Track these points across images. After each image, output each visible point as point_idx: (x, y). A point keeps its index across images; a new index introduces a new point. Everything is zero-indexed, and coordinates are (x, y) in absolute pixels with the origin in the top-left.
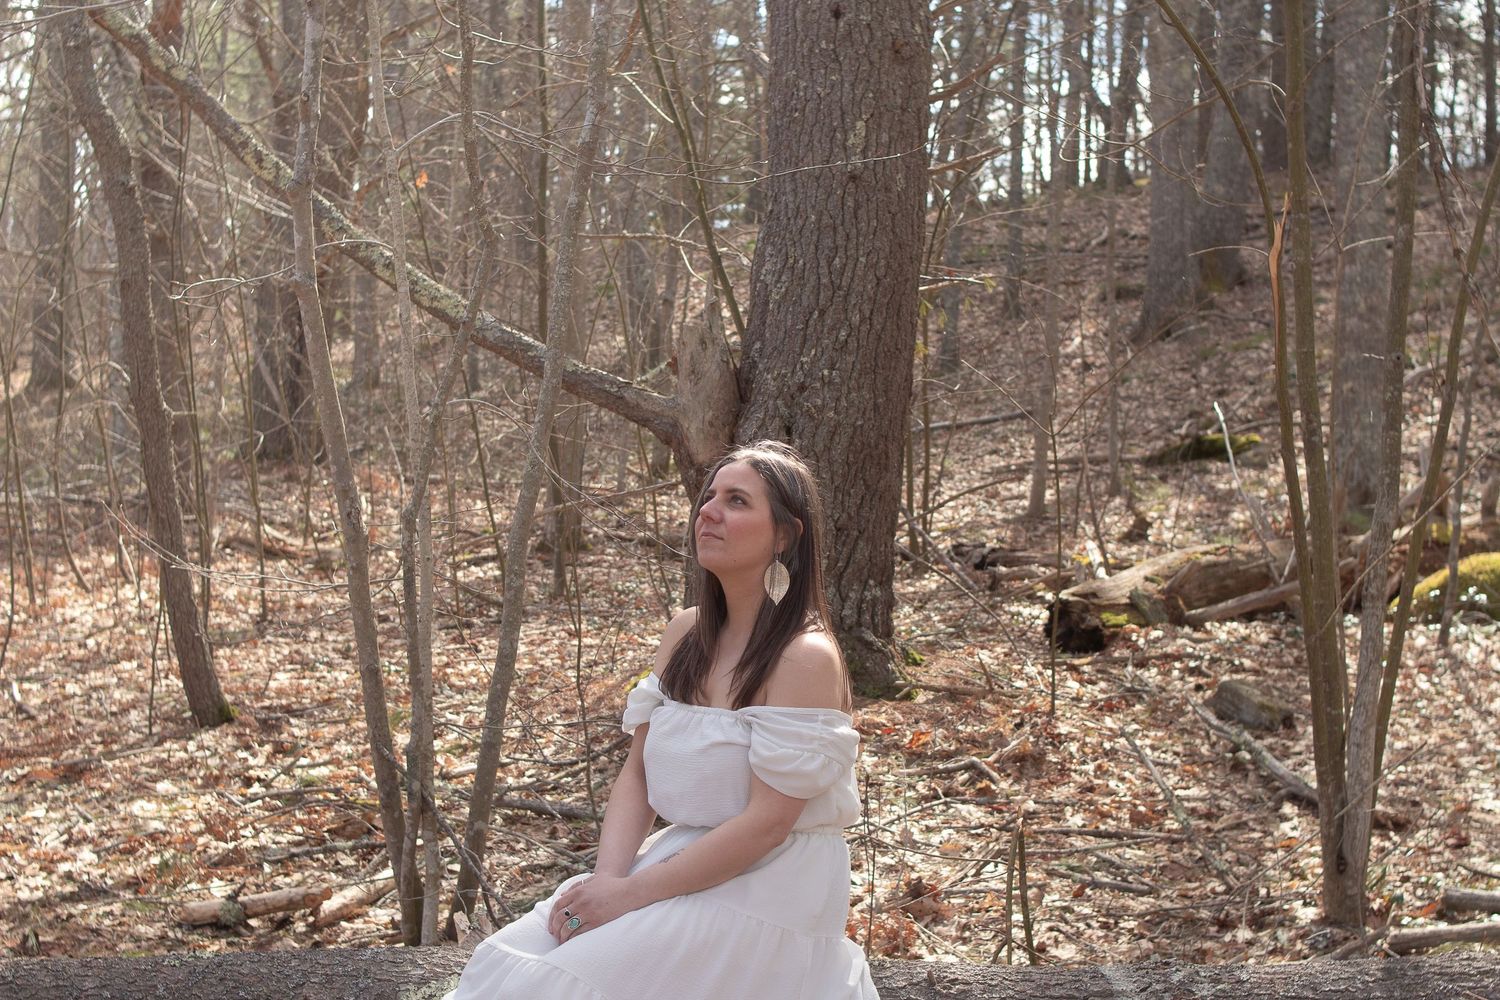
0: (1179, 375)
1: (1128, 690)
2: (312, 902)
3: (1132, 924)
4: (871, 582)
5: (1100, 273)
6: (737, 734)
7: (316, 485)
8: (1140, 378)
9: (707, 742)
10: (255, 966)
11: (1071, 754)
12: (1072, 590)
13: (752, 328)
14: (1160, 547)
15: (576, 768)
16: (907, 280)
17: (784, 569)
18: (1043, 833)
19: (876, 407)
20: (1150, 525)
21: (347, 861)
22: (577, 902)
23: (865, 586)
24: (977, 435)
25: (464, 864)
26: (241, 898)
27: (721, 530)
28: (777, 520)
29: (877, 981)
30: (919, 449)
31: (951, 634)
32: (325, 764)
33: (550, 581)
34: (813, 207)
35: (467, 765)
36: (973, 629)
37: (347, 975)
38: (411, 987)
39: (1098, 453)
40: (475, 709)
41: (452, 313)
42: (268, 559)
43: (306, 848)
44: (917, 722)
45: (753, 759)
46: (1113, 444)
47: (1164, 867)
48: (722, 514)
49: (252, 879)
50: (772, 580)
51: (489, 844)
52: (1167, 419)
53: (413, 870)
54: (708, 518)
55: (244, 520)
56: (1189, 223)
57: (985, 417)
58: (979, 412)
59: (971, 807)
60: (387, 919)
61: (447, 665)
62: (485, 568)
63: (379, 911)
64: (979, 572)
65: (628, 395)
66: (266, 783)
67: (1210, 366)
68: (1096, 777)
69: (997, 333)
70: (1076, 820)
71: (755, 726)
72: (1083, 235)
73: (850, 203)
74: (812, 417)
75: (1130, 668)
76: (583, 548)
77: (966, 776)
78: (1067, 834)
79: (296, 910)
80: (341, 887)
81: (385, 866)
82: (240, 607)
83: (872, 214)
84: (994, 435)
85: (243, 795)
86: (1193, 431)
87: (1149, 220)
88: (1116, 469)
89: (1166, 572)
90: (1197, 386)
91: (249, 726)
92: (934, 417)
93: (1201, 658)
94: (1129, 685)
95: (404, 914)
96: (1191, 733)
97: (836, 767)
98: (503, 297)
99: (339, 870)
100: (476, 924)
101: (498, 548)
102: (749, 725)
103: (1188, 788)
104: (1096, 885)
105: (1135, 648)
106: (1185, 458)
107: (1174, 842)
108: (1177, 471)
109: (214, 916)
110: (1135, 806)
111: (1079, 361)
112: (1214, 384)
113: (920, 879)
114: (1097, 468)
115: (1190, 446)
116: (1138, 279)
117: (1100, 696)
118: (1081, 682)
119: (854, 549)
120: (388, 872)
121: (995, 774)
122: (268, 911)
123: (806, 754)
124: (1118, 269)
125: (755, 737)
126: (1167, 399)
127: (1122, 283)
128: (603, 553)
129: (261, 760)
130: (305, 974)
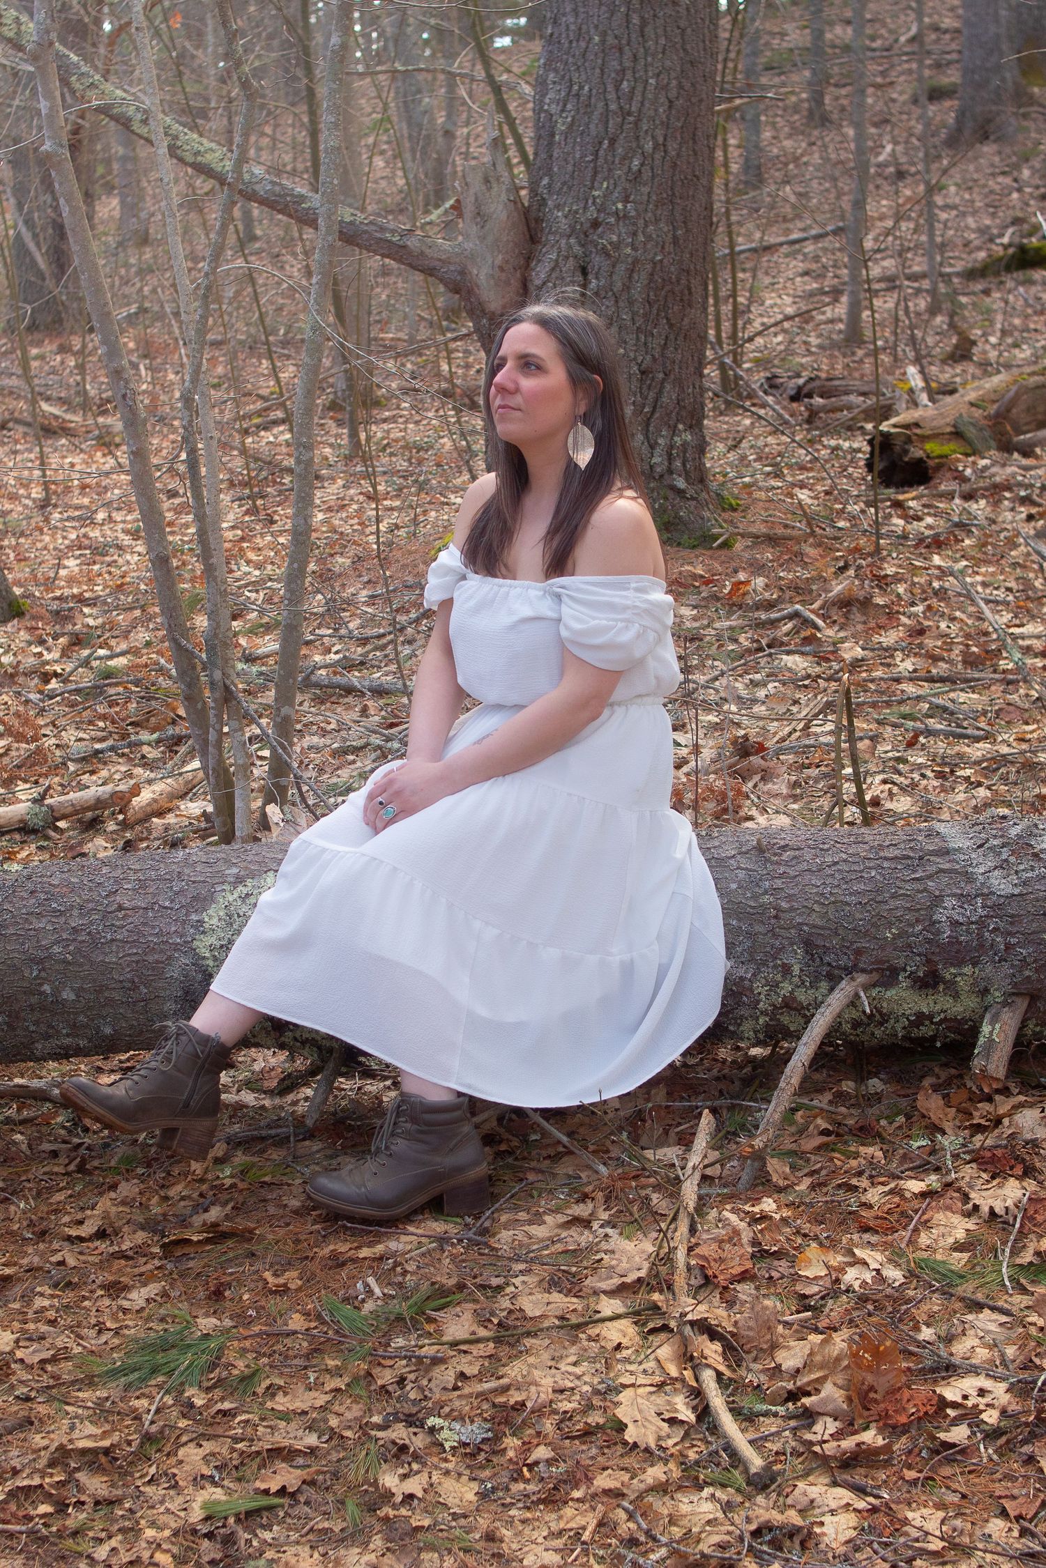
0: (1000, 179)
1: (957, 525)
2: (120, 801)
3: (968, 772)
4: (681, 426)
5: (910, 71)
6: (546, 608)
7: (90, 354)
8: (956, 185)
9: (515, 618)
10: (64, 876)
11: (898, 595)
12: (893, 421)
13: (538, 163)
14: (986, 367)
15: (384, 641)
16: (701, 101)
17: (587, 431)
18: (872, 681)
19: (675, 241)
20: (974, 343)
21: (152, 753)
22: (390, 791)
23: (674, 430)
24: (787, 256)
25: (273, 750)
26: (48, 801)
27: (518, 400)
28: (575, 381)
29: (705, 850)
30: (726, 275)
31: (768, 474)
32: (123, 654)
33: (345, 441)
34: (596, 27)
35: (269, 644)
36: (790, 467)
37: (160, 879)
38: (226, 887)
39: (916, 269)
40: (276, 585)
41: (218, 168)
42: (46, 438)
43: (110, 743)
44: (736, 572)
45: (564, 633)
46: (932, 258)
47: (1001, 709)
48: (516, 383)
49: (57, 779)
50: (575, 444)
51: (298, 727)
52: (988, 227)
53: (220, 760)
54: (502, 390)
55: (18, 397)
56: (1003, 13)
57: (795, 236)
58: (788, 231)
59: (797, 658)
60: (198, 812)
61: (243, 539)
62: (275, 431)
63: (190, 805)
64: (795, 405)
65: (412, 243)
66: (63, 678)
67: (1032, 168)
68: (925, 618)
69: (804, 145)
70: (906, 665)
71: (565, 599)
72: (891, 31)
73: (636, 20)
74: (608, 255)
75: (957, 501)
76: (377, 403)
77: (790, 625)
78: (898, 680)
79: (105, 808)
80: (150, 782)
81: (193, 758)
82: (22, 492)
83: (660, 31)
84: (805, 255)
85: (41, 692)
86: (1017, 240)
87: (960, 11)
88: (935, 284)
89: (993, 397)
90: (1019, 190)
91: (41, 618)
92: (740, 239)
93: (1032, 486)
94: (956, 519)
95: (216, 807)
96: (1023, 567)
97: (651, 636)
98: (274, 139)
99: (145, 763)
100: (289, 817)
101: (286, 410)
102: (558, 597)
103: (1022, 625)
104: (929, 733)
105: (964, 479)
106: (1008, 269)
107: (1009, 683)
108: (1001, 283)
109: (21, 821)
110: (967, 646)
111: (892, 169)
112: (1037, 187)
113: (746, 737)
114: (916, 285)
115: (1013, 256)
116: (952, 77)
117: (927, 533)
118: (905, 517)
119: (660, 393)
120: (196, 764)
121: (820, 623)
122: (76, 812)
123: (620, 625)
124: (930, 67)
125: (564, 609)
126: (987, 205)
127: (934, 83)
128: (398, 407)
129: (55, 655)
130: (117, 881)
